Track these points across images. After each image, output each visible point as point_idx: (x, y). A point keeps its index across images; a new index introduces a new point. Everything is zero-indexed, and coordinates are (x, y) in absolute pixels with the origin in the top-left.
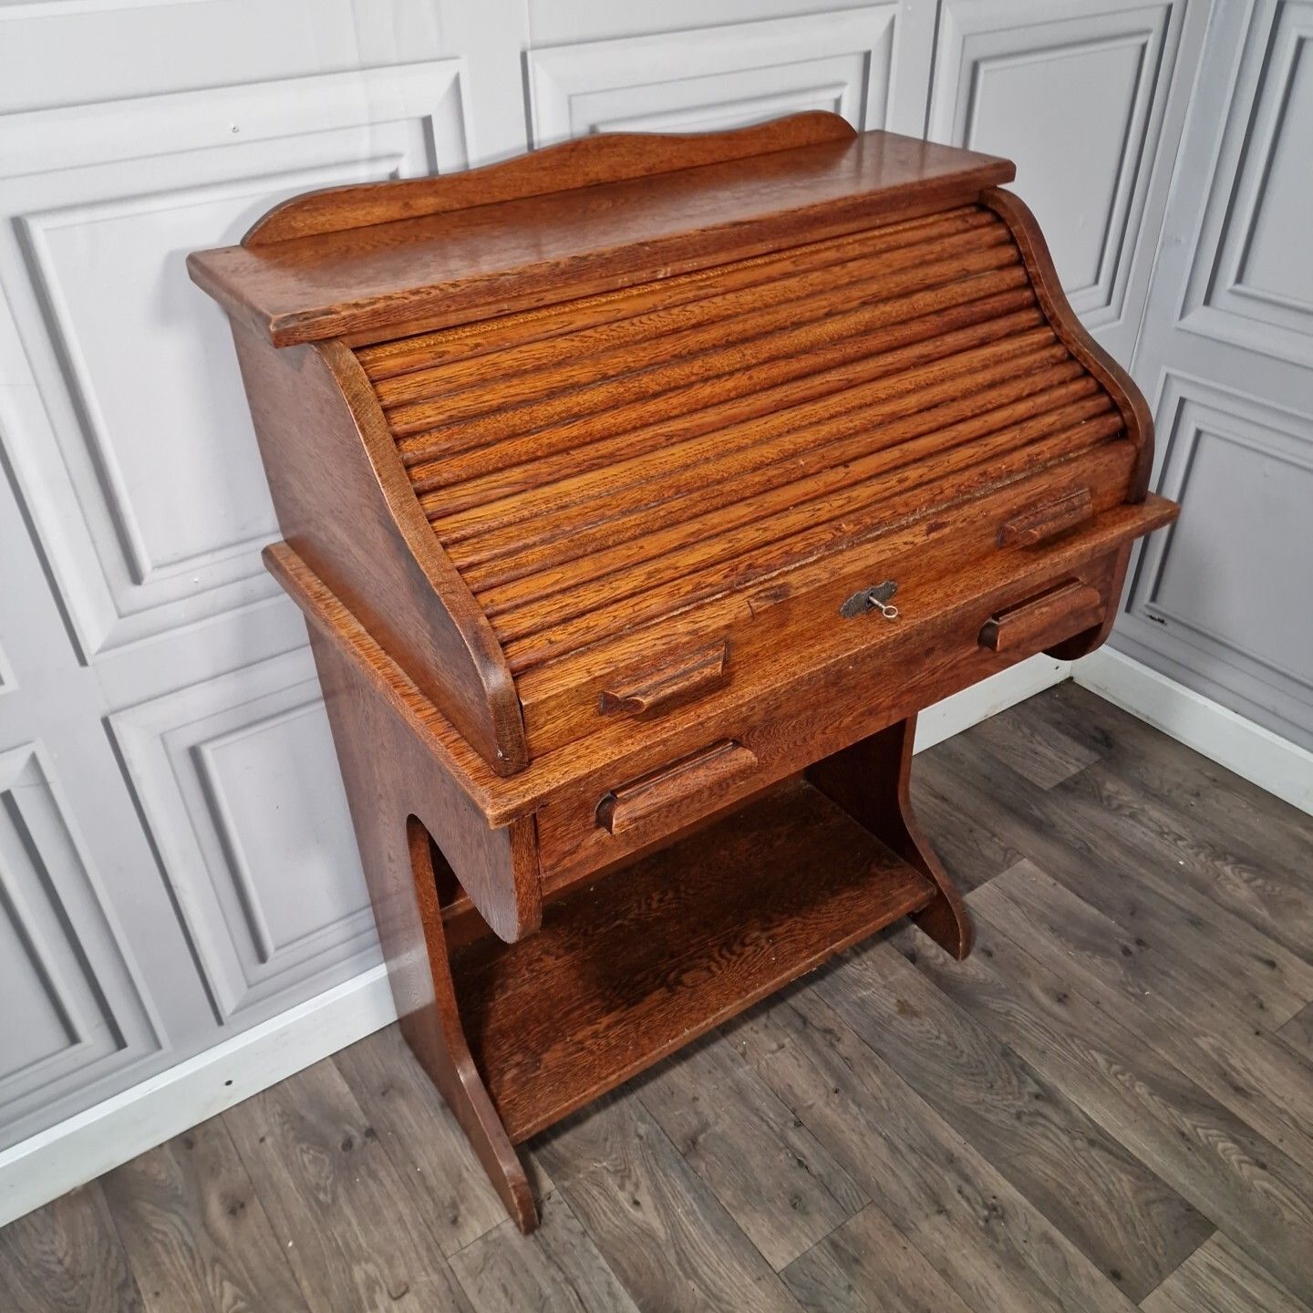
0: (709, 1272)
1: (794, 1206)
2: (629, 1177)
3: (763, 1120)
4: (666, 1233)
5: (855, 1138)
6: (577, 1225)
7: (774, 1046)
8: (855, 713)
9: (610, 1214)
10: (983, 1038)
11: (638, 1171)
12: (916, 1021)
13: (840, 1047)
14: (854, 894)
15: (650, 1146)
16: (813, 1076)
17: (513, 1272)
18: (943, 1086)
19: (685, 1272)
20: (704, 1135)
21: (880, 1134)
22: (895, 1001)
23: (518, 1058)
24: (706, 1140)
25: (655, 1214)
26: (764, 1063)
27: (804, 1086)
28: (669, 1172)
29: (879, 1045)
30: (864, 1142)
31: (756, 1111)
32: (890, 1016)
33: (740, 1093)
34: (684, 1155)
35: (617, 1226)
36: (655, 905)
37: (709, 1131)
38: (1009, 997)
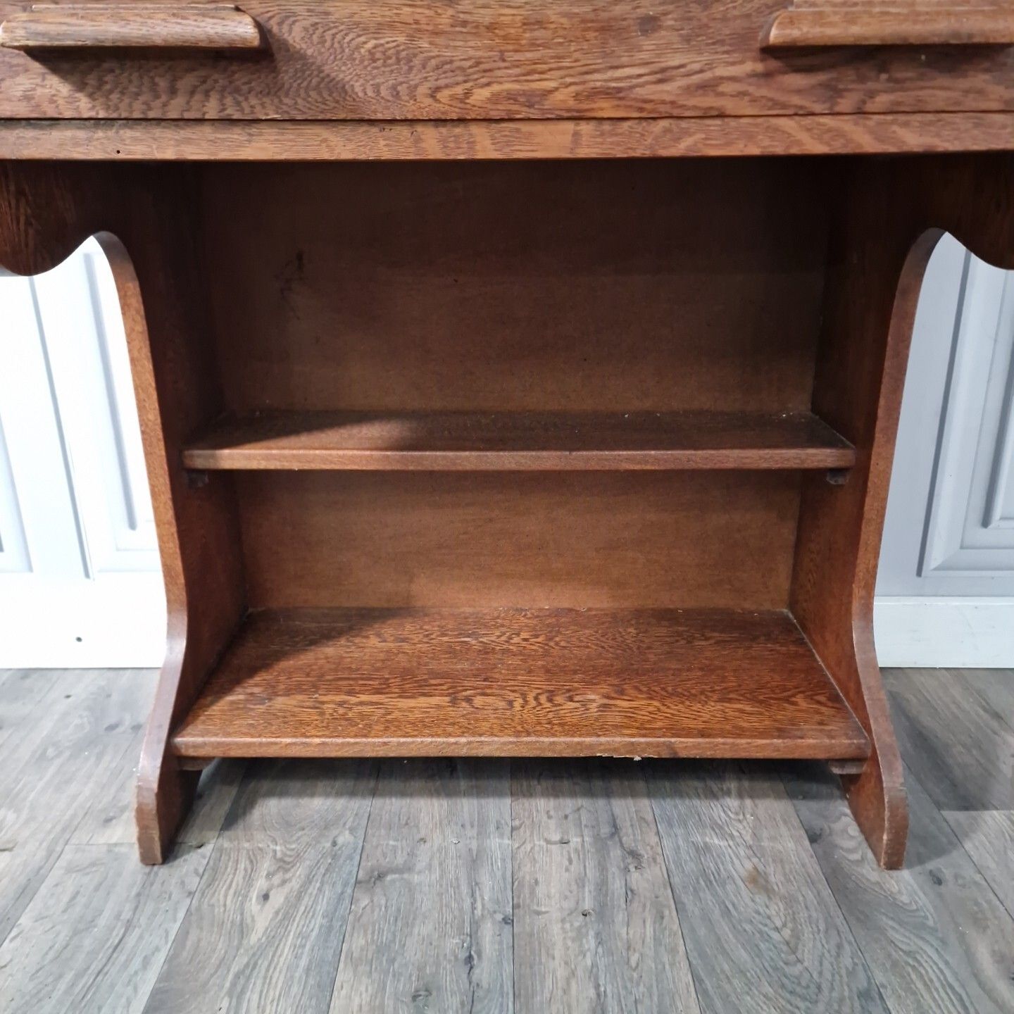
0: (254, 1004)
1: (415, 998)
2: (287, 871)
3: (473, 895)
4: (259, 940)
5: (561, 973)
6: (193, 883)
7: (556, 837)
8: (496, 88)
9: (232, 891)
10: (847, 961)
11: (300, 871)
12: (761, 899)
13: (635, 876)
14: (748, 708)
15: (334, 857)
16: (574, 887)
17: (97, 889)
18: (736, 982)
19: (234, 985)
20: (397, 876)
21: (597, 986)
22: (749, 866)
23: (256, 690)
24: (393, 881)
25: (271, 916)
26: (528, 847)
27: (553, 891)
28: (327, 888)
29: (688, 900)
30: (568, 983)
31: (474, 886)
32: (730, 877)
33: (474, 861)
34: (357, 882)
35: (225, 905)
36: (516, 640)
37: (406, 876)
38: (928, 937)
